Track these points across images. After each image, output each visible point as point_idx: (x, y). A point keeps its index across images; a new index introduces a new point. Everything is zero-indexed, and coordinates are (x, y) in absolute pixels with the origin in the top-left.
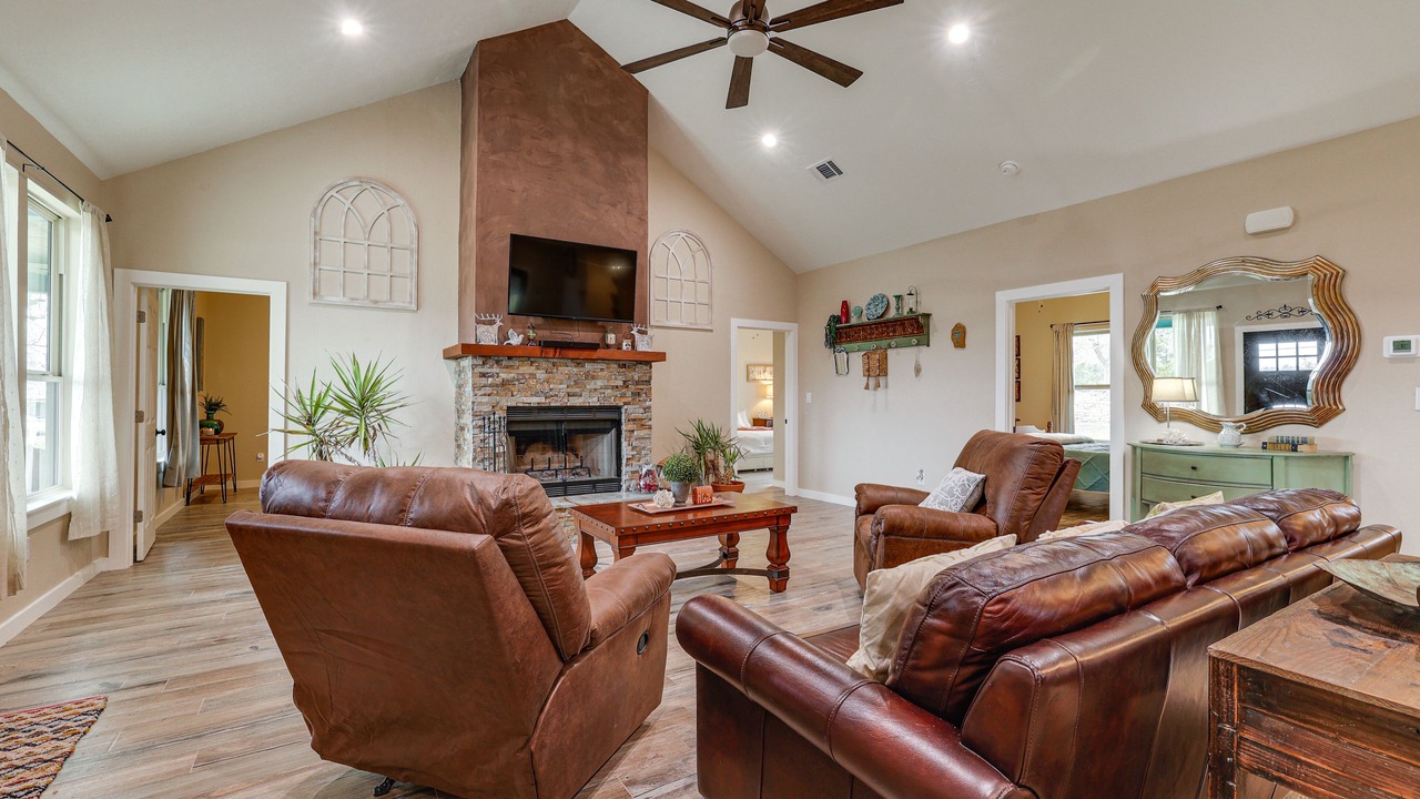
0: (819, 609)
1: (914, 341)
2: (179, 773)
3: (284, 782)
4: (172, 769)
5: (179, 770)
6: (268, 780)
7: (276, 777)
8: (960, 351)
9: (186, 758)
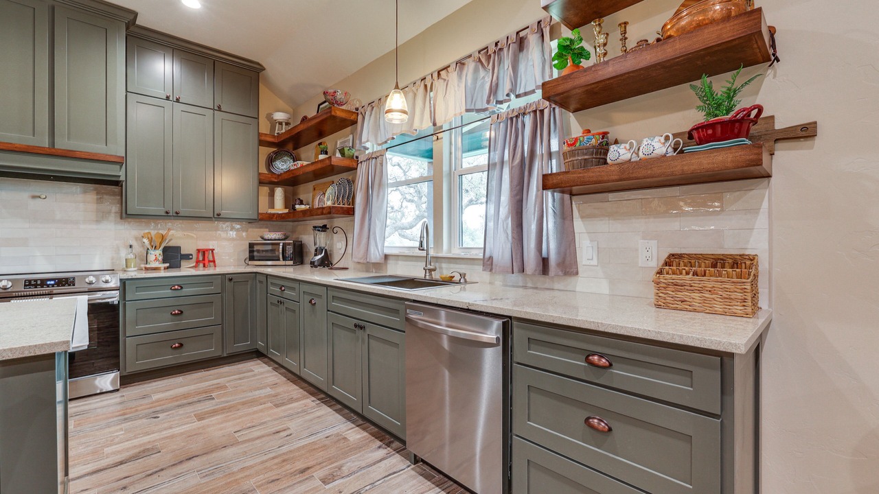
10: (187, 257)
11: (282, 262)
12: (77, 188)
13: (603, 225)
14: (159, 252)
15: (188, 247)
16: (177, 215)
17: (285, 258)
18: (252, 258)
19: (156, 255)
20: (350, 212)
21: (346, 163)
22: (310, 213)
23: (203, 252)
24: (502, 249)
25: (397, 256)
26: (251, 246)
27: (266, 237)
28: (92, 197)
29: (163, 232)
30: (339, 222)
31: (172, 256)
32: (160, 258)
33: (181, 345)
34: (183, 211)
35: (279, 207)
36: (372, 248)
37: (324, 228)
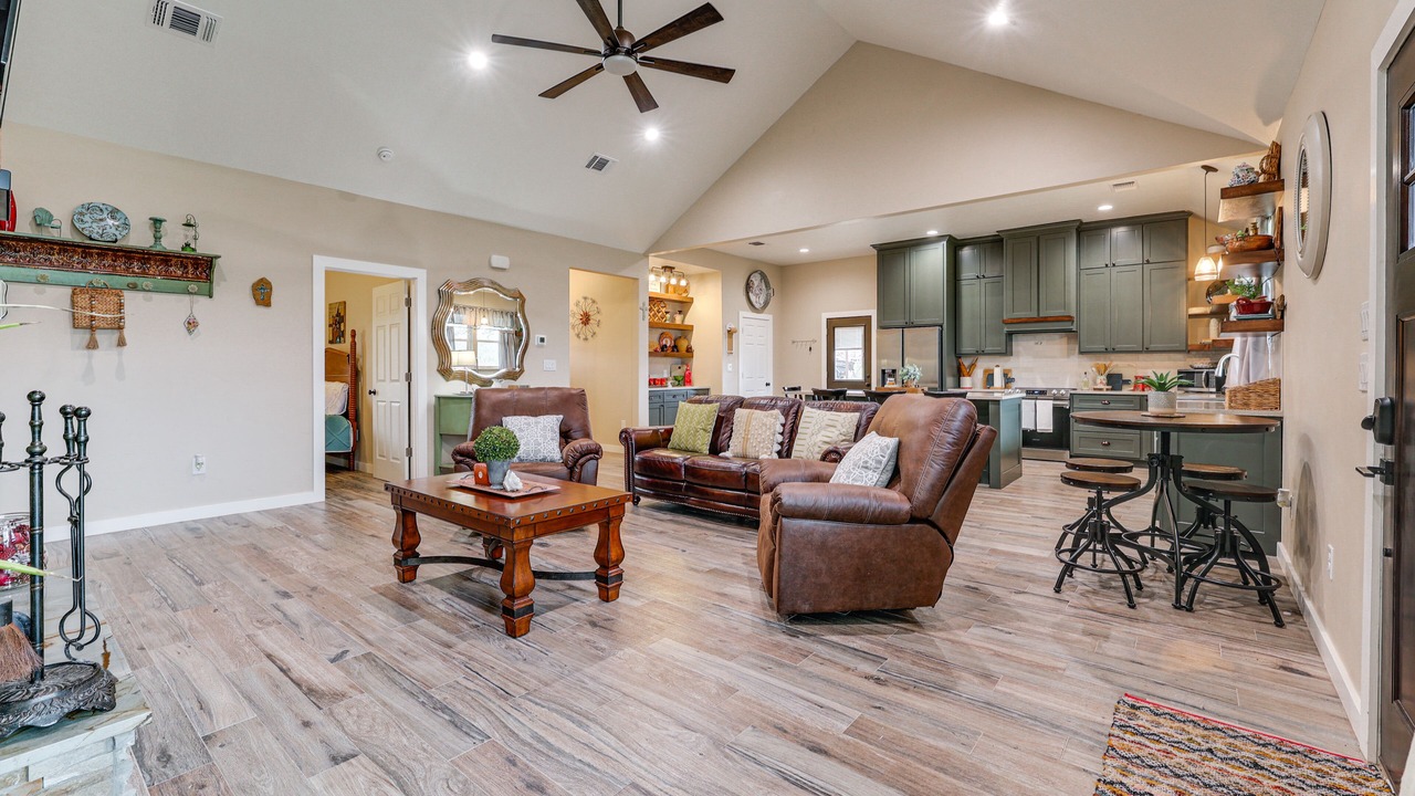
1: (193, 286)
2: (1012, 680)
3: (951, 637)
4: (1015, 686)
5: (1009, 681)
6: (958, 642)
7: (953, 642)
8: (262, 309)
9: (1003, 689)
10: (1127, 382)
11: (1205, 389)
12: (1056, 336)
14: (1104, 377)
15: (1128, 374)
16: (1114, 351)
17: (1207, 386)
19: (1102, 379)
23: (1140, 378)
26: (1179, 374)
27: (1196, 366)
28: (1065, 340)
29: (1107, 363)
31: (1115, 380)
32: (1105, 382)
33: (1109, 444)
34: (1118, 347)
35: (1214, 336)
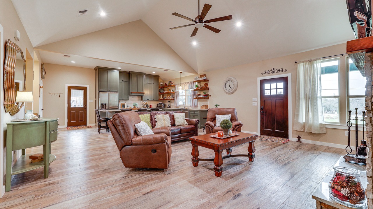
0: (183, 161)
13: (200, 102)
16: (148, 100)
18: (158, 106)
20: (174, 100)
21: (173, 92)
22: (167, 99)
23: (150, 105)
24: (191, 105)
25: (181, 106)
26: (158, 104)
27: (160, 103)
29: (147, 102)
30: (172, 101)
32: (146, 106)
35: (161, 98)
36: (177, 105)
37: (169, 102)
